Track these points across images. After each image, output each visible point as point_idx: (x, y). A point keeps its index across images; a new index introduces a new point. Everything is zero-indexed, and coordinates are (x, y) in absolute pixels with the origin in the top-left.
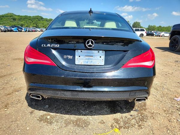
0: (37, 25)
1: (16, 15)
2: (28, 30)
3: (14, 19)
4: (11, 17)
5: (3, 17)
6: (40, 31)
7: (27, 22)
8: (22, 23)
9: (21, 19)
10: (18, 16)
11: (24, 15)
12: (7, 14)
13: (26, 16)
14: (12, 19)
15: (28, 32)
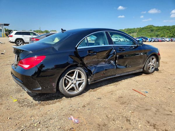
0: (173, 34)
1: (155, 27)
2: (153, 40)
3: (152, 31)
4: (150, 29)
5: (143, 29)
6: (169, 41)
7: (165, 32)
8: (159, 33)
9: (159, 30)
10: (157, 27)
11: (163, 26)
12: (147, 27)
13: (165, 26)
14: (150, 30)
15: (153, 42)
